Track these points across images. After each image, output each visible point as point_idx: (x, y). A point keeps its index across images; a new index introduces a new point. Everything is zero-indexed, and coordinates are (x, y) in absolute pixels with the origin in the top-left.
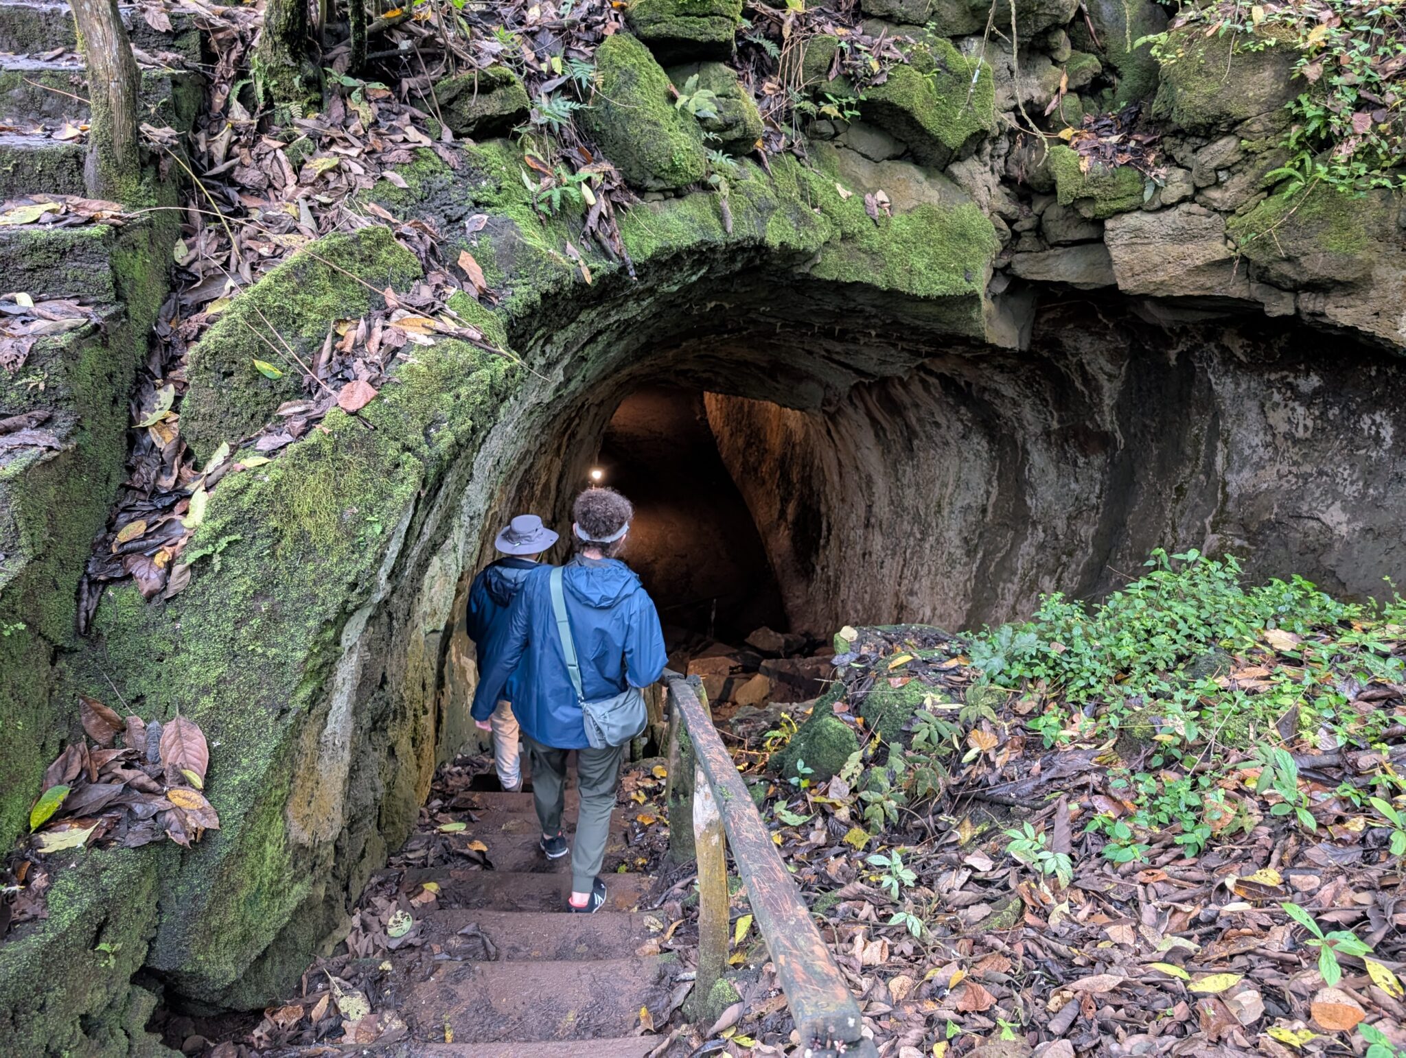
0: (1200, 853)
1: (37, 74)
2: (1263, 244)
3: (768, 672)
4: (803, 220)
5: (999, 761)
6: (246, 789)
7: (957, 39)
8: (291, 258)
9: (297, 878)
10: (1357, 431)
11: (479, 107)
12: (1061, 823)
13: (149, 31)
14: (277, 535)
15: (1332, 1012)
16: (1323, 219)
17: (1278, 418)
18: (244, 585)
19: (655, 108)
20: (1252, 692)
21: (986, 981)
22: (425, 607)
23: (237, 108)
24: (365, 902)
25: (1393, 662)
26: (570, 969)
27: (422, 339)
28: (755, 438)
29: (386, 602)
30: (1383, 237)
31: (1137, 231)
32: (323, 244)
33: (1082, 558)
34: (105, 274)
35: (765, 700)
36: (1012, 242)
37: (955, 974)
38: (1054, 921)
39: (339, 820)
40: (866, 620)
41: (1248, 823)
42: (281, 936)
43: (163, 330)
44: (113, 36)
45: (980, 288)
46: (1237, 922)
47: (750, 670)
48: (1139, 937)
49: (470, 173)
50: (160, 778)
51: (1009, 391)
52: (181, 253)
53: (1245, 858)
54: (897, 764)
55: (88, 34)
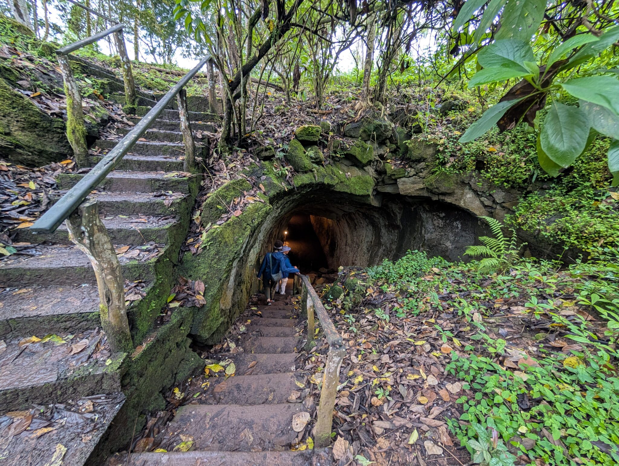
0: (418, 315)
1: (174, 147)
2: (431, 185)
3: (323, 277)
4: (332, 178)
5: (374, 296)
6: (212, 296)
7: (365, 141)
8: (225, 185)
9: (221, 317)
10: (453, 226)
11: (265, 154)
12: (387, 309)
13: (197, 138)
14: (220, 242)
15: (445, 349)
16: (444, 180)
17: (435, 222)
18: (213, 252)
19: (301, 154)
20: (429, 281)
21: (370, 342)
22: (249, 260)
23: (215, 153)
24: (235, 324)
25: (460, 275)
26: (280, 339)
27: (252, 202)
28: (321, 225)
29: (242, 257)
30: (457, 183)
31: (404, 182)
32: (232, 182)
33: (393, 253)
34: (187, 187)
35: (322, 284)
36: (377, 184)
37: (364, 340)
38: (385, 330)
39: (230, 304)
40: (345, 265)
41: (428, 309)
42: (217, 330)
43: (198, 199)
44: (191, 139)
45: (370, 193)
46: (425, 330)
47: (319, 277)
48: (404, 333)
49: (262, 168)
50: (194, 293)
51: (377, 216)
52: (202, 183)
53: (427, 316)
54: (352, 295)
55: (186, 139)
